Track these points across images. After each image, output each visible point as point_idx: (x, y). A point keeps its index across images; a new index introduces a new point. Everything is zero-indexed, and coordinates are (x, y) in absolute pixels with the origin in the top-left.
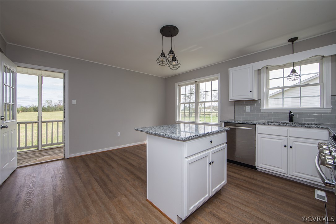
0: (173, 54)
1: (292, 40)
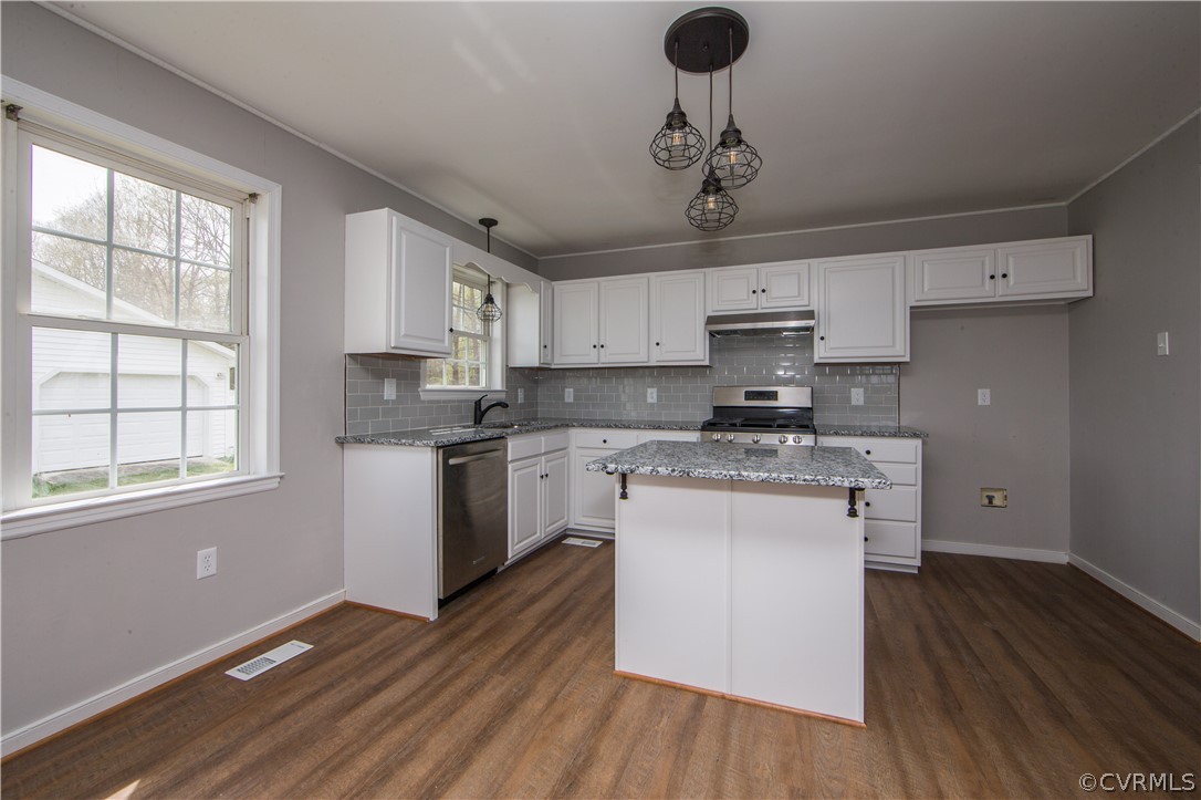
1: (489, 223)
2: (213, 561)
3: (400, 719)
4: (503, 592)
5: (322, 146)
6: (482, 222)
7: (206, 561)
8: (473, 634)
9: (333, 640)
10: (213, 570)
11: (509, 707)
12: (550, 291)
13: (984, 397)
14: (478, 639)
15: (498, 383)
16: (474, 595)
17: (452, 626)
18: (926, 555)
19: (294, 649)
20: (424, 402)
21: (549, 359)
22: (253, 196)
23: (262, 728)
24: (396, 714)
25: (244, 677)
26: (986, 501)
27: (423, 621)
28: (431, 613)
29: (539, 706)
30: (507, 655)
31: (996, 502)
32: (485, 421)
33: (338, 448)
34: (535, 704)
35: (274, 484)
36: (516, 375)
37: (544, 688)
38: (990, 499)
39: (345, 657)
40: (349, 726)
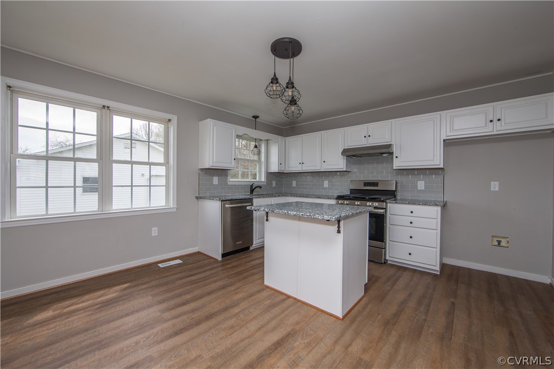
0: (277, 83)
1: (256, 117)
2: (157, 231)
3: (192, 284)
4: (248, 255)
5: (191, 100)
6: (253, 117)
7: (155, 231)
8: (229, 266)
9: (189, 261)
10: (156, 234)
11: (224, 287)
12: (284, 141)
13: (495, 186)
14: (229, 268)
15: (263, 179)
16: (238, 255)
17: (224, 263)
18: (443, 266)
19: (179, 261)
20: (229, 185)
21: (283, 169)
22: (170, 120)
23: (158, 279)
24: (192, 283)
25: (161, 267)
26: (497, 243)
27: (216, 260)
28: (220, 259)
29: (233, 289)
30: (234, 274)
31: (503, 244)
32: (254, 193)
33: (196, 200)
34: (232, 288)
35: (175, 210)
36: (270, 175)
37: (238, 285)
38: (499, 242)
39: (189, 266)
40: (178, 283)
